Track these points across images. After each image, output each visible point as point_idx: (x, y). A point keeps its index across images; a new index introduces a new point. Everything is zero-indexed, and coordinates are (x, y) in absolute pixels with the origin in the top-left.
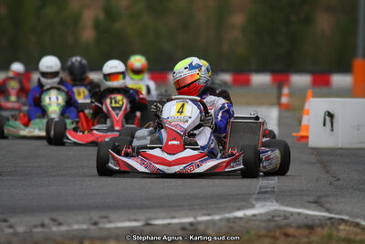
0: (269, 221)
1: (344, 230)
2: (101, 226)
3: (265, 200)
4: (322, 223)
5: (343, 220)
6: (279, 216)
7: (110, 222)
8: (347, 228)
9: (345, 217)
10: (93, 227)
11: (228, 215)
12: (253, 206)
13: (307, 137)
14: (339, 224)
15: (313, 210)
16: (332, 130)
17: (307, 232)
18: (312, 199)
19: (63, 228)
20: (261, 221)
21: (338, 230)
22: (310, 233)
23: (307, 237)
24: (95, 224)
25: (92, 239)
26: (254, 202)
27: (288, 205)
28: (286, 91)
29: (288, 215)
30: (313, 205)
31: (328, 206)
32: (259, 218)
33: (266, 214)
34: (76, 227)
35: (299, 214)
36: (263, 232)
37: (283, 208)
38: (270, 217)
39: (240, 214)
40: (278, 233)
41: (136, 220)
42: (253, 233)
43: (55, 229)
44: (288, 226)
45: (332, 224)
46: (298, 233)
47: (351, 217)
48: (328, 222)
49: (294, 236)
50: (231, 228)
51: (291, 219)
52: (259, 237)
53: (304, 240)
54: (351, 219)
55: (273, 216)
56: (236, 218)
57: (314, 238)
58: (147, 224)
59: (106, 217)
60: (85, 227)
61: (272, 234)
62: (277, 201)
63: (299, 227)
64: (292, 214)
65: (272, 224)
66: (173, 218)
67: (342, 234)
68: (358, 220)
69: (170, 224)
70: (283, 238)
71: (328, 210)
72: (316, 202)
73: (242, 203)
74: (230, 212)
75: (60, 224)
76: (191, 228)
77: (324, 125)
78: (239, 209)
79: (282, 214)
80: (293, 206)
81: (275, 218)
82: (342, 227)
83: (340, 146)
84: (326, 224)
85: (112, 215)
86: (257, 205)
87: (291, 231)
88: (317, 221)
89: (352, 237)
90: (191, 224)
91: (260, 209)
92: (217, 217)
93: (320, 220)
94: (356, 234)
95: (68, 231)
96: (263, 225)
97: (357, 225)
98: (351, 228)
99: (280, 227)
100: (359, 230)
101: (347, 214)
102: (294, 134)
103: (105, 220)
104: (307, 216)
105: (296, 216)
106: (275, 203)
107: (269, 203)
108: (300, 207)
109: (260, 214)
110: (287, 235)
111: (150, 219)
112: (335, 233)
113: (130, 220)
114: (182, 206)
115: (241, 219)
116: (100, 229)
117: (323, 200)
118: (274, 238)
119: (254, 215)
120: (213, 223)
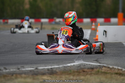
0: (78, 67)
1: (104, 69)
2: (20, 69)
3: (79, 60)
4: (97, 67)
5: (104, 66)
6: (82, 65)
7: (24, 68)
8: (105, 69)
9: (105, 65)
10: (17, 70)
11: (65, 65)
12: (74, 62)
13: (97, 39)
14: (103, 67)
15: (95, 63)
16: (106, 37)
17: (91, 70)
18: (95, 59)
19: (7, 71)
20: (76, 67)
21: (102, 69)
22: (92, 70)
23: (91, 72)
24: (19, 69)
25: (16, 74)
26: (75, 61)
27: (87, 62)
28: (94, 24)
29: (86, 65)
30: (95, 61)
31: (100, 62)
32: (75, 66)
33: (78, 64)
34: (12, 70)
35: (89, 64)
36: (76, 70)
37: (84, 62)
38: (79, 66)
39: (69, 65)
40: (81, 71)
41: (33, 68)
42: (72, 71)
43: (4, 71)
44: (85, 68)
45: (100, 67)
46: (88, 70)
47: (107, 65)
48: (99, 67)
49: (86, 72)
50: (65, 69)
51: (86, 66)
52: (74, 72)
53: (90, 73)
54: (107, 66)
55: (80, 65)
56: (68, 66)
57: (93, 72)
58: (36, 69)
59: (23, 67)
60: (15, 70)
61: (79, 71)
62: (83, 60)
63: (88, 69)
64: (87, 64)
65: (79, 68)
66: (46, 66)
67: (103, 71)
68: (109, 66)
69: (44, 69)
70: (82, 72)
71: (100, 63)
72: (96, 60)
73: (71, 61)
74: (66, 64)
75: (7, 69)
76: (51, 69)
77: (104, 35)
78: (69, 63)
79: (83, 64)
80: (88, 62)
81: (81, 66)
82: (103, 68)
83: (109, 42)
84: (98, 68)
85: (25, 66)
86: (76, 62)
87: (85, 70)
88: (95, 67)
89: (106, 71)
90: (51, 68)
91: (77, 63)
92: (61, 66)
93: (96, 66)
94: (108, 71)
95: (8, 72)
96: (76, 68)
97: (109, 67)
98: (107, 69)
99: (82, 69)
100: (109, 69)
101: (106, 64)
102: (94, 38)
103: (22, 68)
104: (92, 65)
105: (88, 65)
106: (82, 61)
107: (80, 61)
108: (91, 62)
109: (76, 65)
110: (84, 71)
111: (38, 67)
112: (100, 70)
113: (31, 67)
114: (50, 63)
115: (69, 66)
116: (20, 71)
117: (99, 60)
118: (79, 72)
119: (74, 65)
120: (59, 68)
